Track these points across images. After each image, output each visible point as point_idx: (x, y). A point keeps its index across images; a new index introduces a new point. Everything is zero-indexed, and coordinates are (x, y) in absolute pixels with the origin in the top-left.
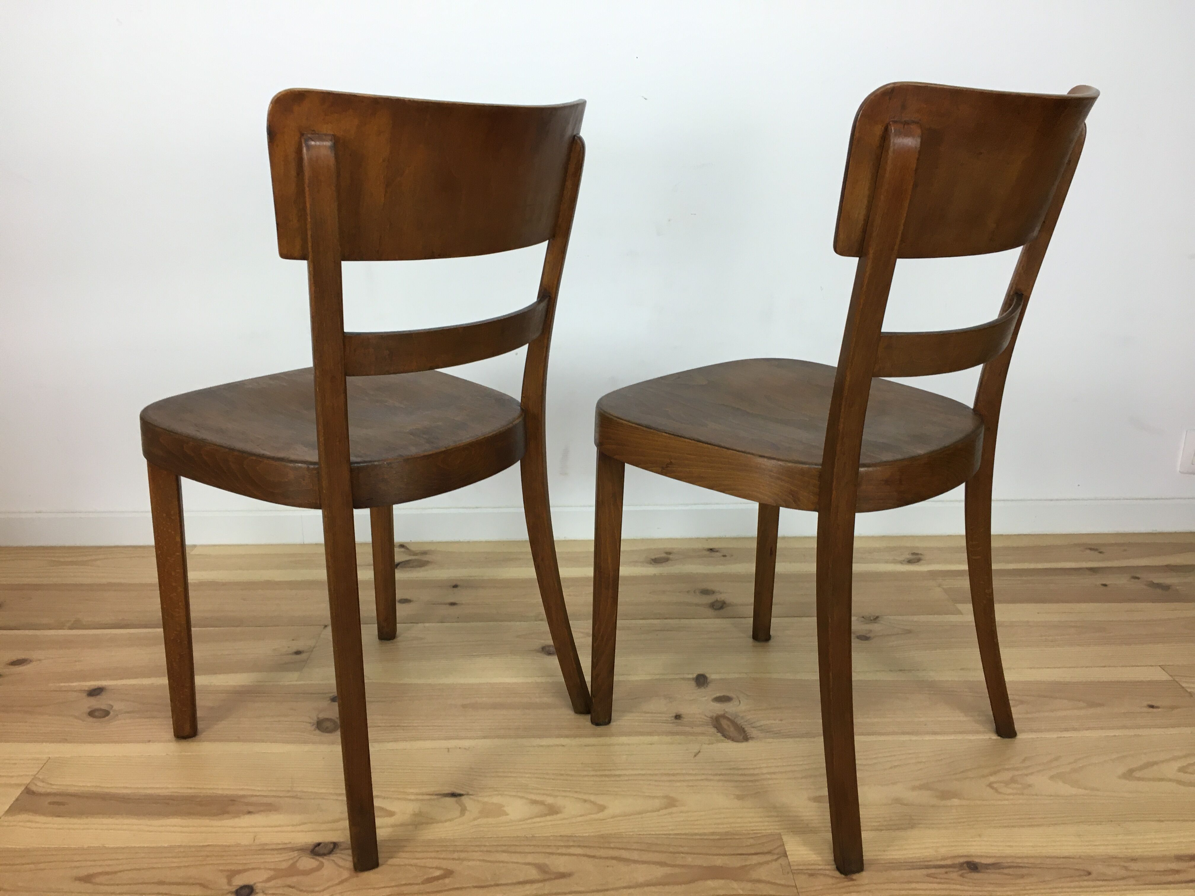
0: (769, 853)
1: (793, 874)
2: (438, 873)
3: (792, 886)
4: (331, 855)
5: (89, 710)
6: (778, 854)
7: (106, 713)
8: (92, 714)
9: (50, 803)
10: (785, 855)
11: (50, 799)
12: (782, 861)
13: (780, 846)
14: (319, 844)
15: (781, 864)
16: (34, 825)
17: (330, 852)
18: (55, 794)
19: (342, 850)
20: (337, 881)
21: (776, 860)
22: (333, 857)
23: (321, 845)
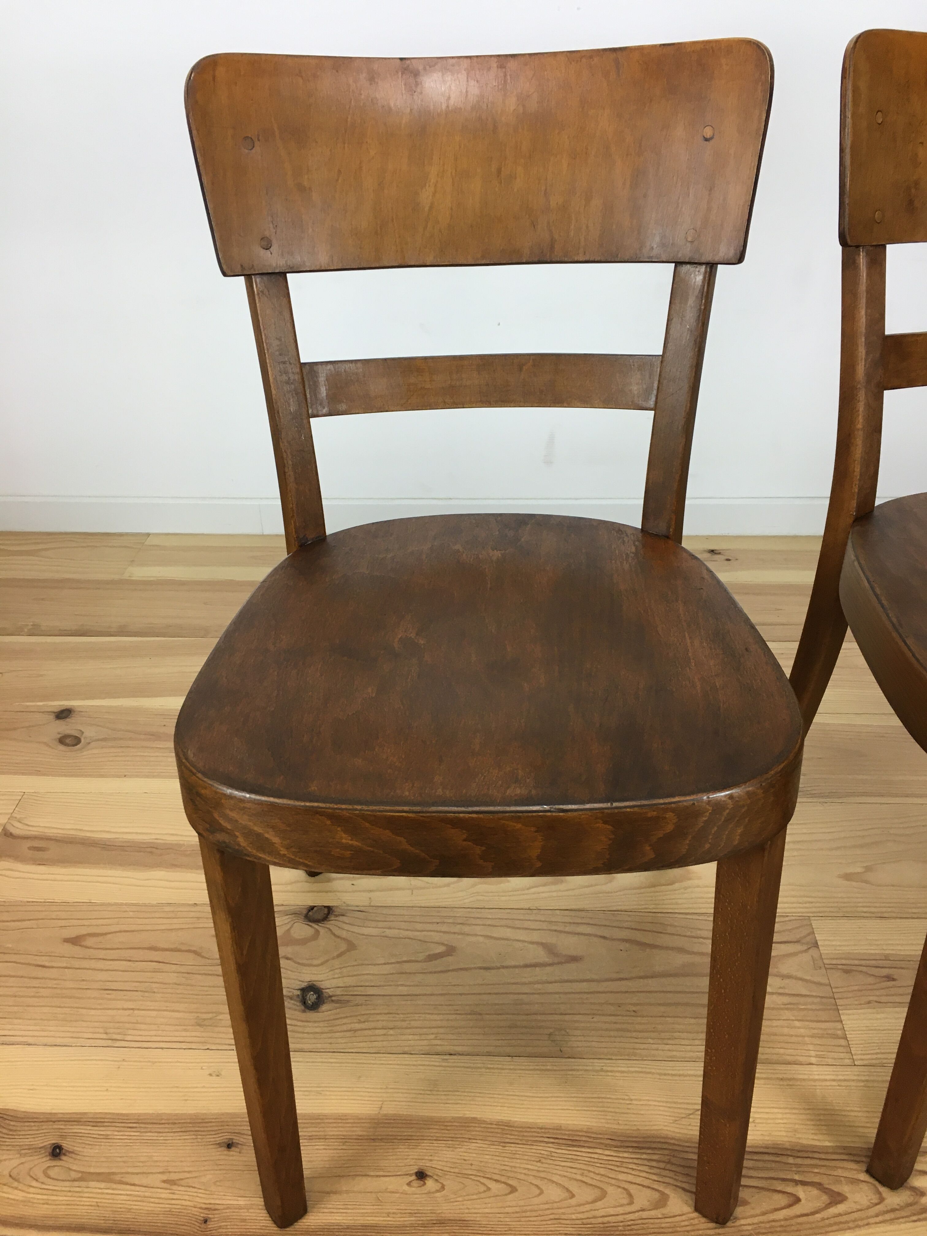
0: (797, 942)
1: (826, 969)
2: (441, 949)
3: (826, 985)
4: (325, 922)
5: (59, 736)
6: (807, 943)
7: (77, 741)
8: (63, 740)
9: (30, 848)
10: (816, 945)
11: (30, 843)
12: (813, 952)
13: (809, 934)
14: (312, 908)
15: (812, 956)
16: (17, 874)
17: (325, 918)
18: (35, 838)
19: (336, 916)
20: (335, 954)
21: (806, 951)
22: (328, 924)
23: (315, 909)
